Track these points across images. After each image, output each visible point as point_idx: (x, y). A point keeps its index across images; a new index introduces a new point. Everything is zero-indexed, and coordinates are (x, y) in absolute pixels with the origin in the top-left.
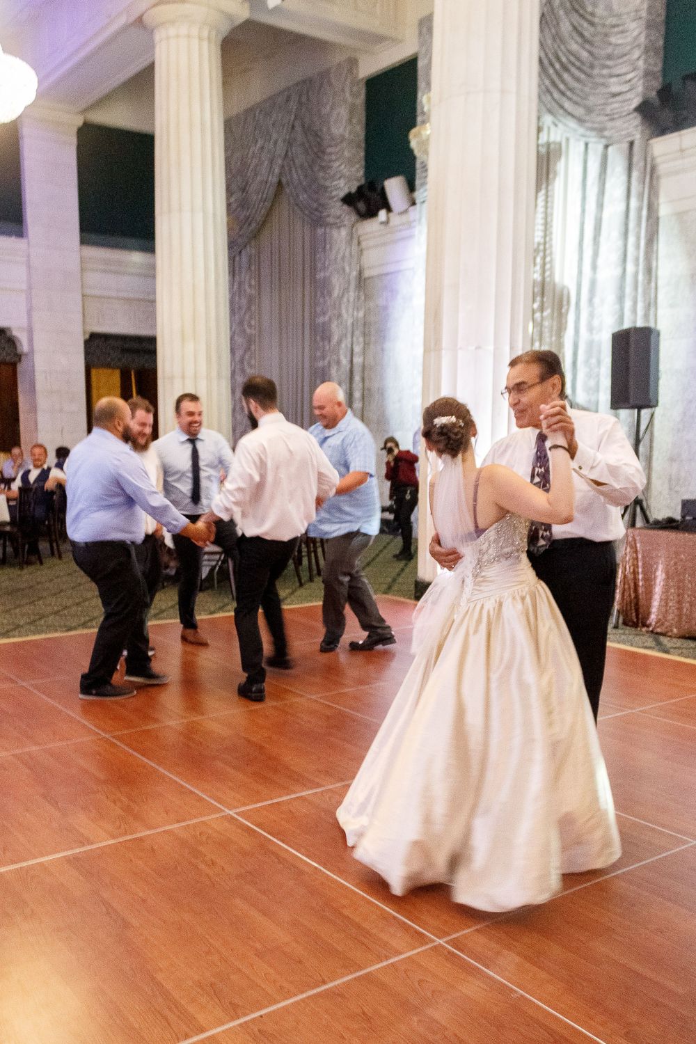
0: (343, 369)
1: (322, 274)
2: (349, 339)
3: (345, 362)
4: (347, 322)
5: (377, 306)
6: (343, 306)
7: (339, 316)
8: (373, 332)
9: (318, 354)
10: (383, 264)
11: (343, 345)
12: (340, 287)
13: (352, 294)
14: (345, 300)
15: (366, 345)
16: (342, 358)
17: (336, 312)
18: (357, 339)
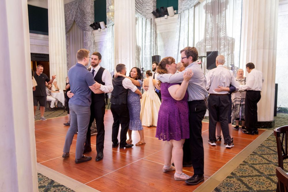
12: (90, 44)
14: (91, 47)
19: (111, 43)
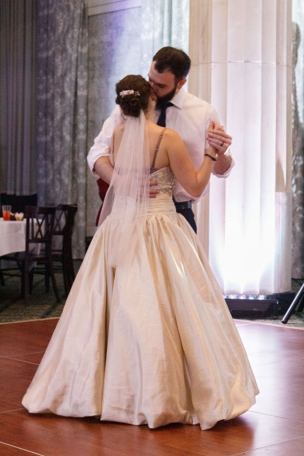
0: (67, 102)
1: (46, 12)
2: (74, 73)
3: (69, 94)
4: (71, 57)
5: (102, 42)
6: (68, 42)
7: (64, 50)
8: (97, 67)
9: (41, 87)
10: (107, 4)
11: (68, 79)
12: (64, 24)
13: (76, 31)
14: (70, 36)
15: (90, 79)
16: (67, 90)
17: (60, 47)
18: (82, 73)
19: (162, 13)
